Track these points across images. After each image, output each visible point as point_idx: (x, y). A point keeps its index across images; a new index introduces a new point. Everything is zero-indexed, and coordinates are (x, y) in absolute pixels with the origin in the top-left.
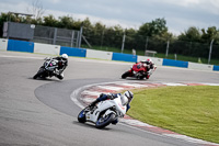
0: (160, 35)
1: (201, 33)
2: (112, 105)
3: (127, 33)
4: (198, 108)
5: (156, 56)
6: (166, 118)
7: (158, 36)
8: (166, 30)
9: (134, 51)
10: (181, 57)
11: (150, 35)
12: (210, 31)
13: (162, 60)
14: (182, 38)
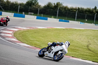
0: (35, 6)
1: (53, 5)
2: (61, 49)
3: (20, 4)
4: (52, 38)
5: (33, 15)
6: (38, 42)
7: (34, 6)
8: (38, 3)
9: (24, 13)
10: (45, 15)
11: (31, 6)
12: (57, 4)
13: (36, 17)
14: (45, 7)
